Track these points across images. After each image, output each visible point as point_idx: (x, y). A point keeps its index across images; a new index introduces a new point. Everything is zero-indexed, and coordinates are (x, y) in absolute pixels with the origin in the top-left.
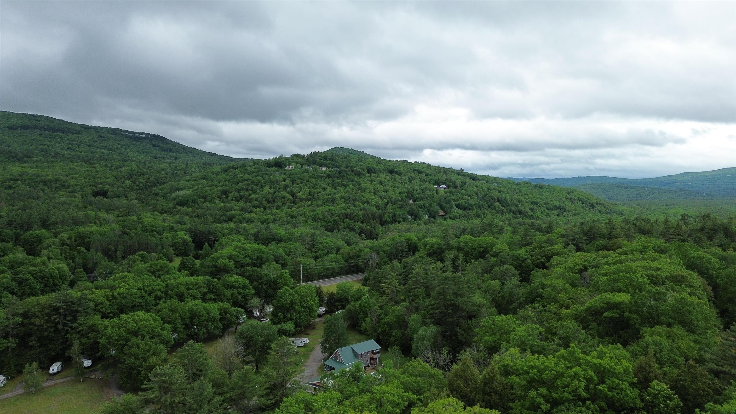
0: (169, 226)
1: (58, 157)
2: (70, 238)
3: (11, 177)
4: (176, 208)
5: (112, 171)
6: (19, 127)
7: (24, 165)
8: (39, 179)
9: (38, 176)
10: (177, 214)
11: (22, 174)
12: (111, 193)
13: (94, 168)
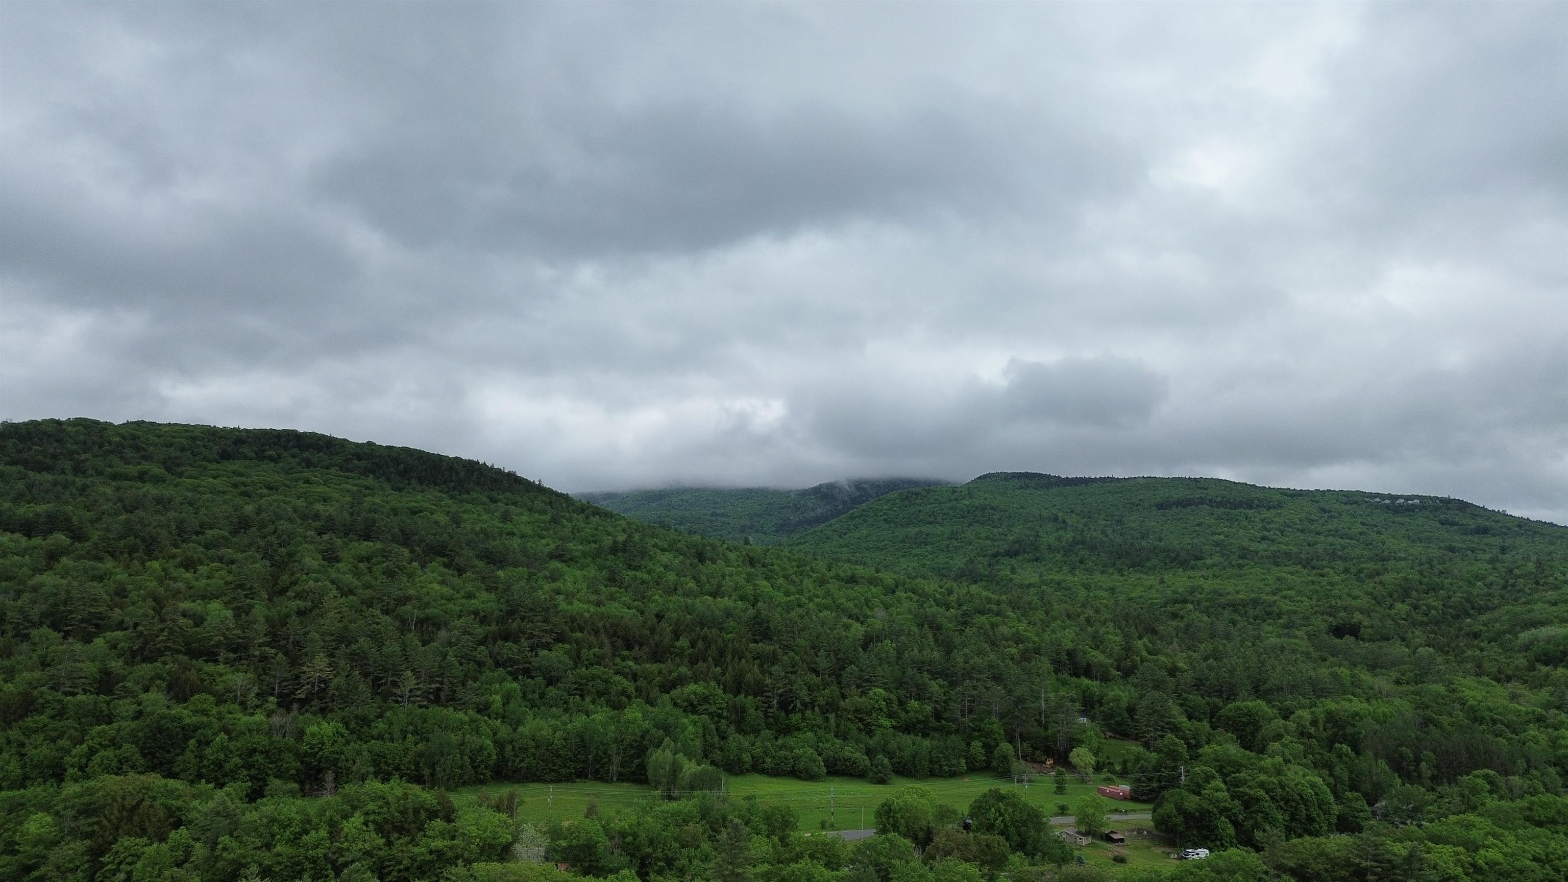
0: (1533, 712)
1: (1249, 557)
2: (1314, 723)
3: (1175, 596)
4: (1534, 669)
5: (1363, 582)
6: (1174, 503)
7: (1191, 573)
8: (1223, 600)
9: (1221, 595)
10: (1541, 686)
11: (1193, 591)
12: (1370, 631)
13: (1323, 576)
